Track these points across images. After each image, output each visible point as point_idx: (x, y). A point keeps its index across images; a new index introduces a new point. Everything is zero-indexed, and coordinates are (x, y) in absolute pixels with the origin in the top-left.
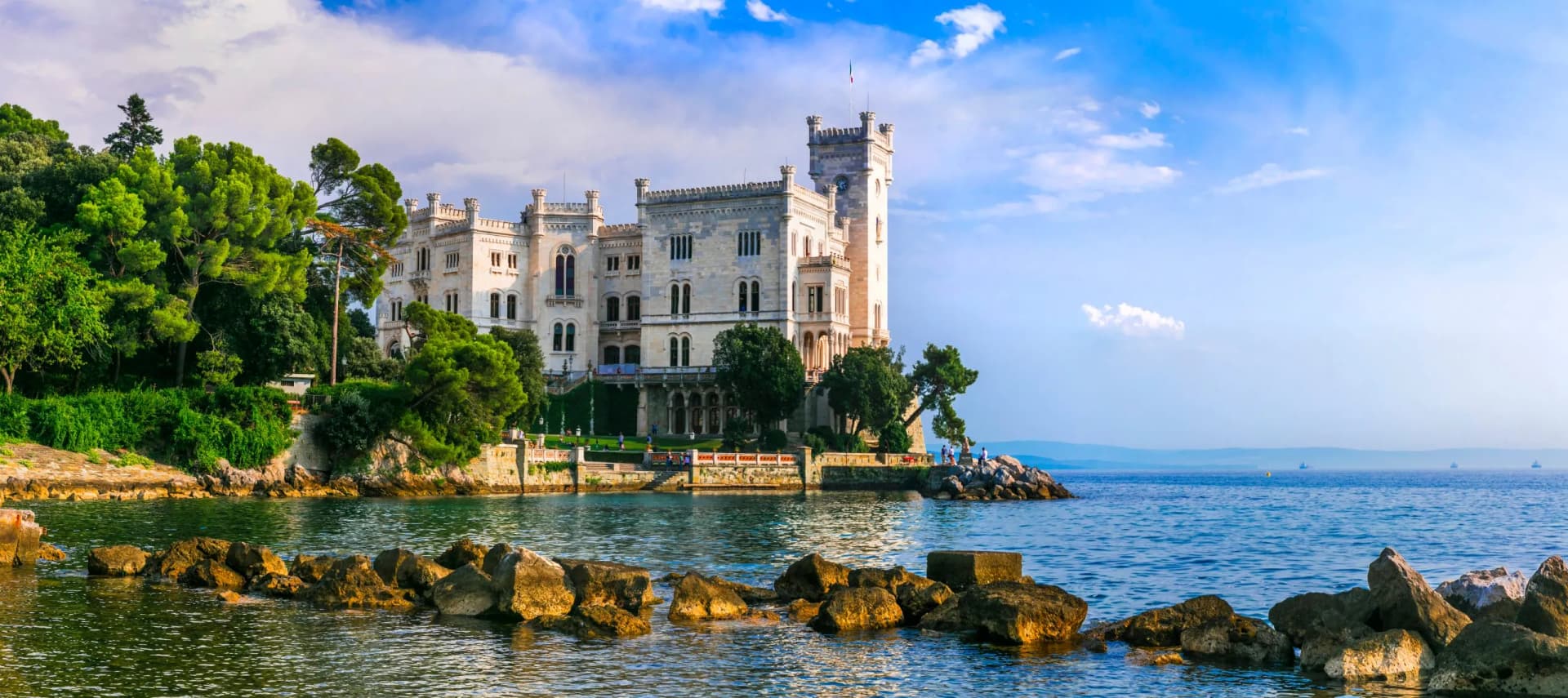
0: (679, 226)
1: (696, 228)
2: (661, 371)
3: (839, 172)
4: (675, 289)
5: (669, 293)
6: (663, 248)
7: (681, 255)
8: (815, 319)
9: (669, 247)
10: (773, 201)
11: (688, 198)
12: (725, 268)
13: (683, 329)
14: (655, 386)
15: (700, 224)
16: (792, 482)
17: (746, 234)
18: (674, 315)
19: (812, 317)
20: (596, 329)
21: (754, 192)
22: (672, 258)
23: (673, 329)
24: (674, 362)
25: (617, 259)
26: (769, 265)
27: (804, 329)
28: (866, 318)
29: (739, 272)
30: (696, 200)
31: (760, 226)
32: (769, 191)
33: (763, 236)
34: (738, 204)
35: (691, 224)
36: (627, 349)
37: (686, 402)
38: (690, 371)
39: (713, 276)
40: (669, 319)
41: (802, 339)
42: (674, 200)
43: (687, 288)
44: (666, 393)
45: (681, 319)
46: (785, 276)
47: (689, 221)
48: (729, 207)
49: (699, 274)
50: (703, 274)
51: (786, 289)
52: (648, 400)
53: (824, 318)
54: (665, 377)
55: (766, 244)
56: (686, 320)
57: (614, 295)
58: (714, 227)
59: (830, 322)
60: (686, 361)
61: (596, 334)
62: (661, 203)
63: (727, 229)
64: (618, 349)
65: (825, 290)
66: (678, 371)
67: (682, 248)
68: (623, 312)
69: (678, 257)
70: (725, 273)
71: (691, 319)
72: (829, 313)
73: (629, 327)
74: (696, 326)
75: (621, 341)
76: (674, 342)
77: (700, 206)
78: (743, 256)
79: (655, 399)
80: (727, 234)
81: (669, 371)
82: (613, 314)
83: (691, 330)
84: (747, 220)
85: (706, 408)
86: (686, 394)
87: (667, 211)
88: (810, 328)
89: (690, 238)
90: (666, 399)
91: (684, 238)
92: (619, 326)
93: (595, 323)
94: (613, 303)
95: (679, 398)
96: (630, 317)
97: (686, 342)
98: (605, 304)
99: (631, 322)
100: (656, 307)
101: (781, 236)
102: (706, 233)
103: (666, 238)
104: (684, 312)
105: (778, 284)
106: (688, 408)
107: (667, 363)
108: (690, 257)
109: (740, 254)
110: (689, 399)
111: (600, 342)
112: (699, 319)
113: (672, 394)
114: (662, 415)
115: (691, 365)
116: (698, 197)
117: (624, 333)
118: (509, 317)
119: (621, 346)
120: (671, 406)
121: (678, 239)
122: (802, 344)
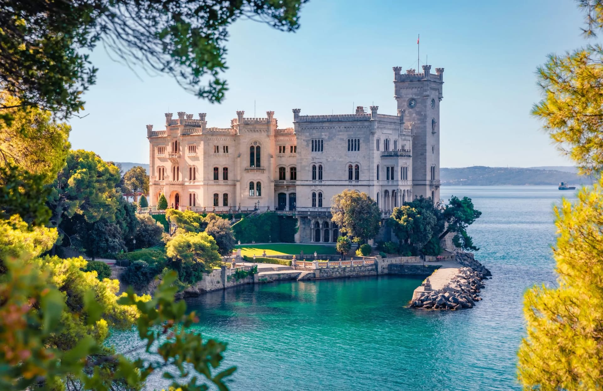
0: (316, 135)
1: (324, 135)
2: (307, 210)
3: (410, 96)
4: (314, 167)
5: (311, 169)
6: (308, 145)
7: (317, 150)
8: (390, 183)
9: (311, 145)
10: (366, 124)
11: (321, 120)
12: (341, 157)
13: (319, 188)
14: (304, 217)
15: (327, 134)
16: (370, 274)
17: (352, 140)
18: (314, 181)
19: (388, 182)
20: (273, 184)
21: (356, 119)
22: (313, 151)
23: (313, 188)
24: (314, 205)
25: (284, 147)
26: (364, 157)
27: (384, 189)
28: (425, 175)
29: (348, 160)
30: (325, 122)
31: (359, 136)
32: (364, 119)
33: (361, 141)
34: (348, 124)
35: (323, 134)
36: (290, 194)
37: (321, 226)
38: (323, 210)
39: (335, 161)
40: (311, 183)
41: (383, 194)
42: (313, 120)
43: (321, 168)
44: (310, 221)
45: (317, 183)
46: (373, 162)
47: (321, 132)
48: (343, 125)
49: (327, 160)
50: (329, 160)
51: (373, 169)
52: (301, 224)
53: (395, 183)
54: (309, 213)
55: (362, 145)
56: (320, 184)
57: (284, 166)
58: (335, 135)
59: (398, 185)
60: (320, 205)
61: (273, 187)
62: (306, 122)
63: (342, 137)
64: (285, 194)
65: (395, 169)
66: (316, 210)
67: (318, 146)
68: (288, 175)
69: (316, 151)
70: (341, 160)
71: (323, 183)
72: (398, 181)
73: (291, 184)
74: (325, 187)
75: (287, 191)
76: (314, 195)
77: (327, 124)
78: (350, 151)
79: (304, 224)
80: (342, 139)
81: (311, 210)
82: (282, 176)
83: (323, 188)
84: (352, 133)
85: (331, 229)
86: (321, 222)
87: (310, 126)
88: (388, 188)
89: (322, 141)
90: (310, 224)
91: (319, 141)
92: (285, 183)
93: (272, 182)
94: (282, 170)
95: (317, 224)
96: (292, 178)
97: (320, 195)
98: (278, 170)
99: (292, 181)
100: (304, 175)
101: (371, 142)
102: (330, 139)
103: (309, 140)
104: (319, 179)
105: (369, 166)
106: (322, 229)
107: (310, 205)
108: (322, 150)
109: (349, 150)
110: (322, 224)
111: (275, 191)
112: (327, 183)
113: (313, 222)
114: (308, 232)
115: (323, 206)
116: (326, 120)
117: (288, 186)
118: (224, 179)
119: (287, 193)
120: (313, 227)
121: (316, 141)
122: (383, 196)
